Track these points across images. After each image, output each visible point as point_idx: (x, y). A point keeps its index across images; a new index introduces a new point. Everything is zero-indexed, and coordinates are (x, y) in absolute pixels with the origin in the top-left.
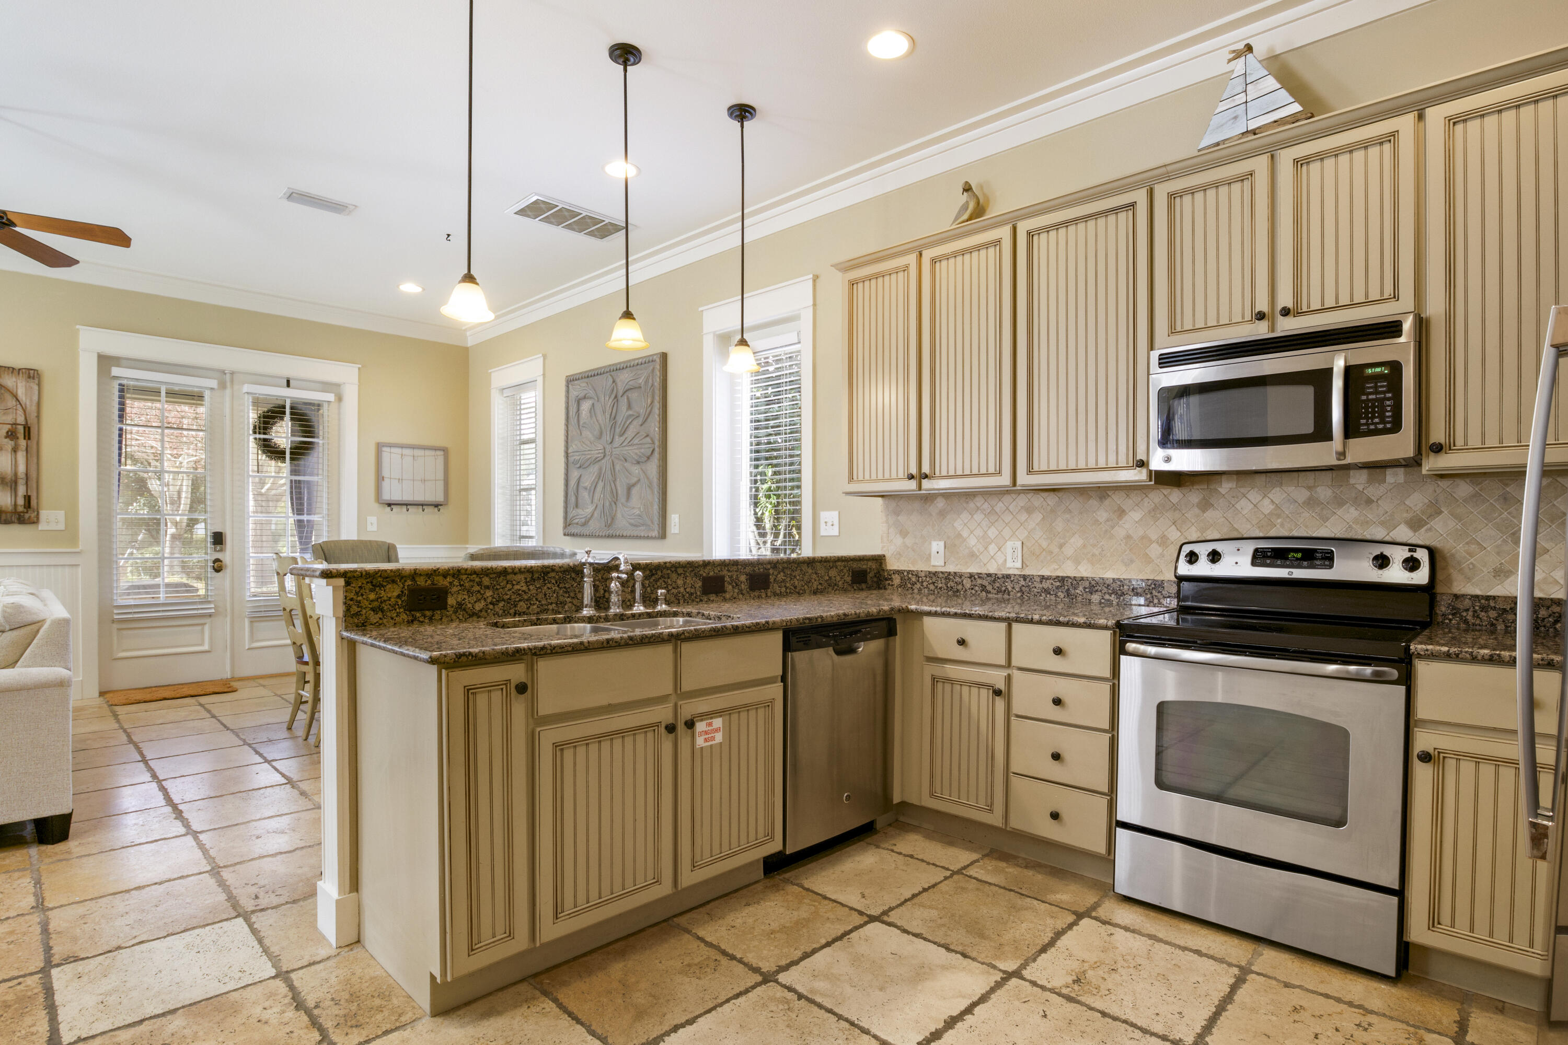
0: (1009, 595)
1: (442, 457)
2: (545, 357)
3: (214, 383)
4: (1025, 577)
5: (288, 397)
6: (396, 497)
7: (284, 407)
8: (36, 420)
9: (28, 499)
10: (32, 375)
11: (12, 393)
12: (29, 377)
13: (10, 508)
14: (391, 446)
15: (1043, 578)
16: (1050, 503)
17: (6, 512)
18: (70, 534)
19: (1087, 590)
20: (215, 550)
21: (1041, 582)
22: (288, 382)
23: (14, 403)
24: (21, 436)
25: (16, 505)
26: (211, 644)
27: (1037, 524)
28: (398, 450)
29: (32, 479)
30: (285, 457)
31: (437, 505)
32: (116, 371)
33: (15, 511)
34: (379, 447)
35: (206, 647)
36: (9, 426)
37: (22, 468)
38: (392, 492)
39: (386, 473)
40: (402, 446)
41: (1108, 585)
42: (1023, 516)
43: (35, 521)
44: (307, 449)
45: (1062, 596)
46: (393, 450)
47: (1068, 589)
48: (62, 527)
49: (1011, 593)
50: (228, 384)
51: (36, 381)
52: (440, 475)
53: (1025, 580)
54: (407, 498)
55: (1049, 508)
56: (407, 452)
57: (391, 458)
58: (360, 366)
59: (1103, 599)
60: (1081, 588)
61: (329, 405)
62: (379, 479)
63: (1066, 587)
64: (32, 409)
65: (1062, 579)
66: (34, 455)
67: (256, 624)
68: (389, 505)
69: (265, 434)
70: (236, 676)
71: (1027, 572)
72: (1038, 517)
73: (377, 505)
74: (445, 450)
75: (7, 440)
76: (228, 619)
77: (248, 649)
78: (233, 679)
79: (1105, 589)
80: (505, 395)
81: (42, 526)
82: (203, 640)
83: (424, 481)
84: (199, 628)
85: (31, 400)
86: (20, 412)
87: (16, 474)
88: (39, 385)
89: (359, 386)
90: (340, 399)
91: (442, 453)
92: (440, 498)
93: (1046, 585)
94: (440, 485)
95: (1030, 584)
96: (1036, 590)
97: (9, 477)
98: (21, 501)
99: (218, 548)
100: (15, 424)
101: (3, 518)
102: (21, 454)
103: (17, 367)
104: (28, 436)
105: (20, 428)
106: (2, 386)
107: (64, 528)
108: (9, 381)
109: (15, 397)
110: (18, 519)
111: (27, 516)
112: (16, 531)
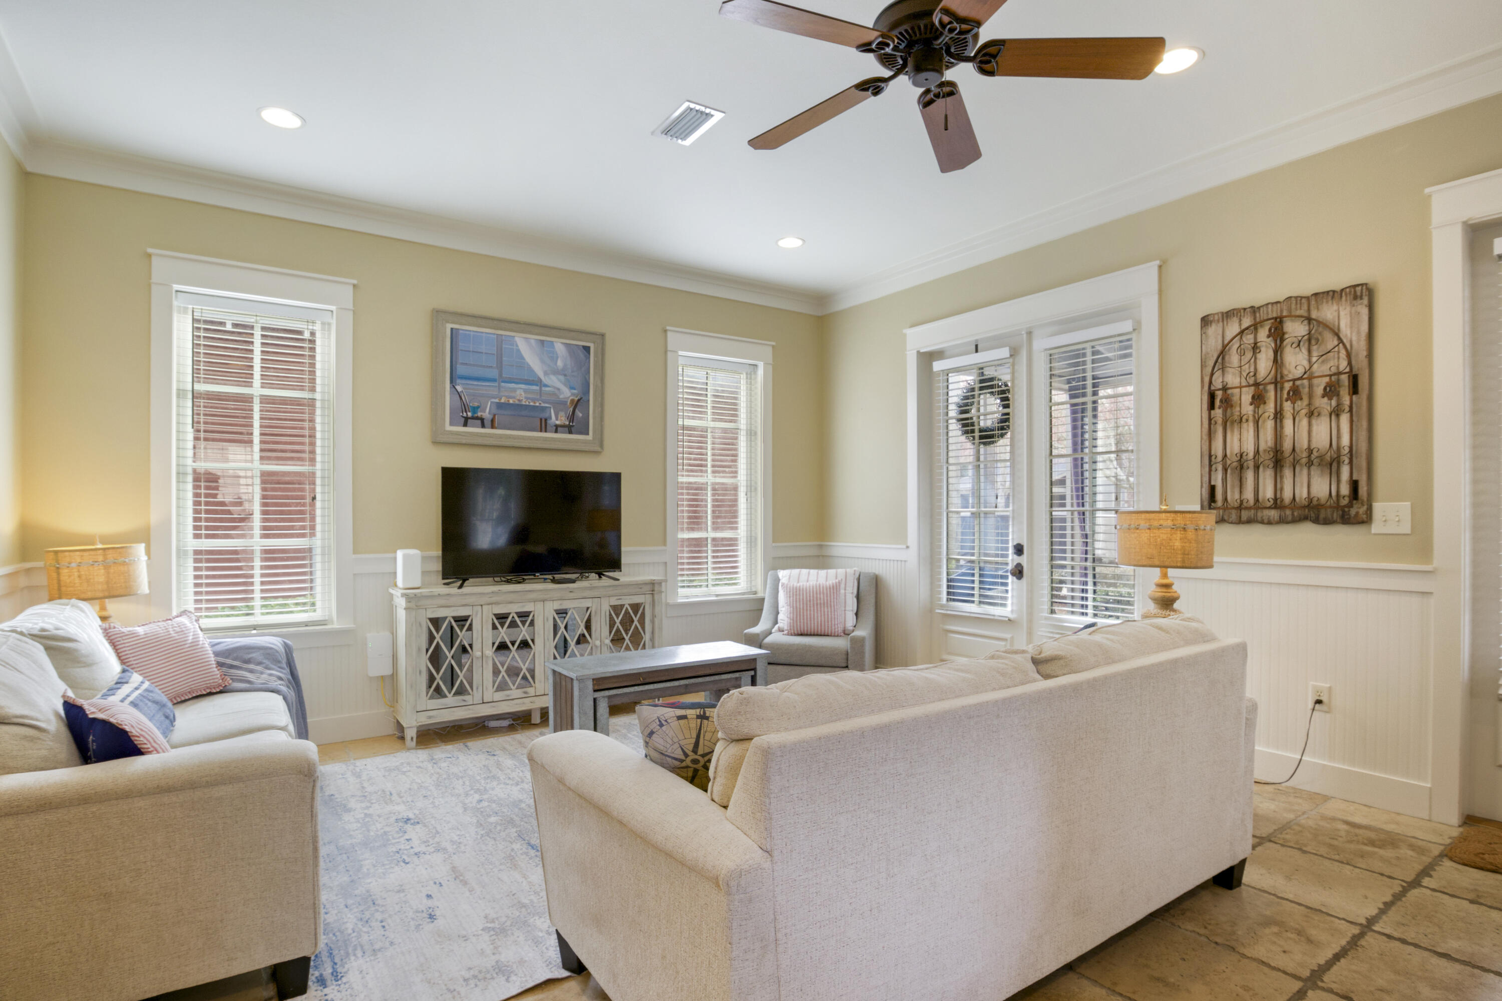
8: (1365, 363)
9: (1355, 486)
10: (1359, 293)
11: (1332, 329)
12: (1355, 298)
13: (1330, 500)
17: (1326, 507)
18: (1418, 540)
23: (1335, 344)
24: (1345, 389)
25: (1338, 495)
29: (1360, 455)
32: (1500, 246)
33: (1337, 506)
36: (1327, 379)
37: (1345, 441)
43: (1366, 520)
48: (1406, 528)
51: (1365, 301)
64: (1360, 347)
66: (1363, 414)
75: (1327, 399)
81: (1377, 527)
85: (1359, 333)
86: (1343, 354)
87: (1338, 449)
88: (1370, 305)
97: (1329, 454)
98: (1345, 490)
100: (1339, 373)
101: (1322, 516)
102: (1345, 419)
103: (1338, 288)
104: (1355, 388)
105: (1345, 378)
106: (1319, 323)
107: (1409, 532)
108: (1328, 312)
109: (1337, 334)
110: (1343, 517)
111: (1353, 512)
112: (1340, 534)
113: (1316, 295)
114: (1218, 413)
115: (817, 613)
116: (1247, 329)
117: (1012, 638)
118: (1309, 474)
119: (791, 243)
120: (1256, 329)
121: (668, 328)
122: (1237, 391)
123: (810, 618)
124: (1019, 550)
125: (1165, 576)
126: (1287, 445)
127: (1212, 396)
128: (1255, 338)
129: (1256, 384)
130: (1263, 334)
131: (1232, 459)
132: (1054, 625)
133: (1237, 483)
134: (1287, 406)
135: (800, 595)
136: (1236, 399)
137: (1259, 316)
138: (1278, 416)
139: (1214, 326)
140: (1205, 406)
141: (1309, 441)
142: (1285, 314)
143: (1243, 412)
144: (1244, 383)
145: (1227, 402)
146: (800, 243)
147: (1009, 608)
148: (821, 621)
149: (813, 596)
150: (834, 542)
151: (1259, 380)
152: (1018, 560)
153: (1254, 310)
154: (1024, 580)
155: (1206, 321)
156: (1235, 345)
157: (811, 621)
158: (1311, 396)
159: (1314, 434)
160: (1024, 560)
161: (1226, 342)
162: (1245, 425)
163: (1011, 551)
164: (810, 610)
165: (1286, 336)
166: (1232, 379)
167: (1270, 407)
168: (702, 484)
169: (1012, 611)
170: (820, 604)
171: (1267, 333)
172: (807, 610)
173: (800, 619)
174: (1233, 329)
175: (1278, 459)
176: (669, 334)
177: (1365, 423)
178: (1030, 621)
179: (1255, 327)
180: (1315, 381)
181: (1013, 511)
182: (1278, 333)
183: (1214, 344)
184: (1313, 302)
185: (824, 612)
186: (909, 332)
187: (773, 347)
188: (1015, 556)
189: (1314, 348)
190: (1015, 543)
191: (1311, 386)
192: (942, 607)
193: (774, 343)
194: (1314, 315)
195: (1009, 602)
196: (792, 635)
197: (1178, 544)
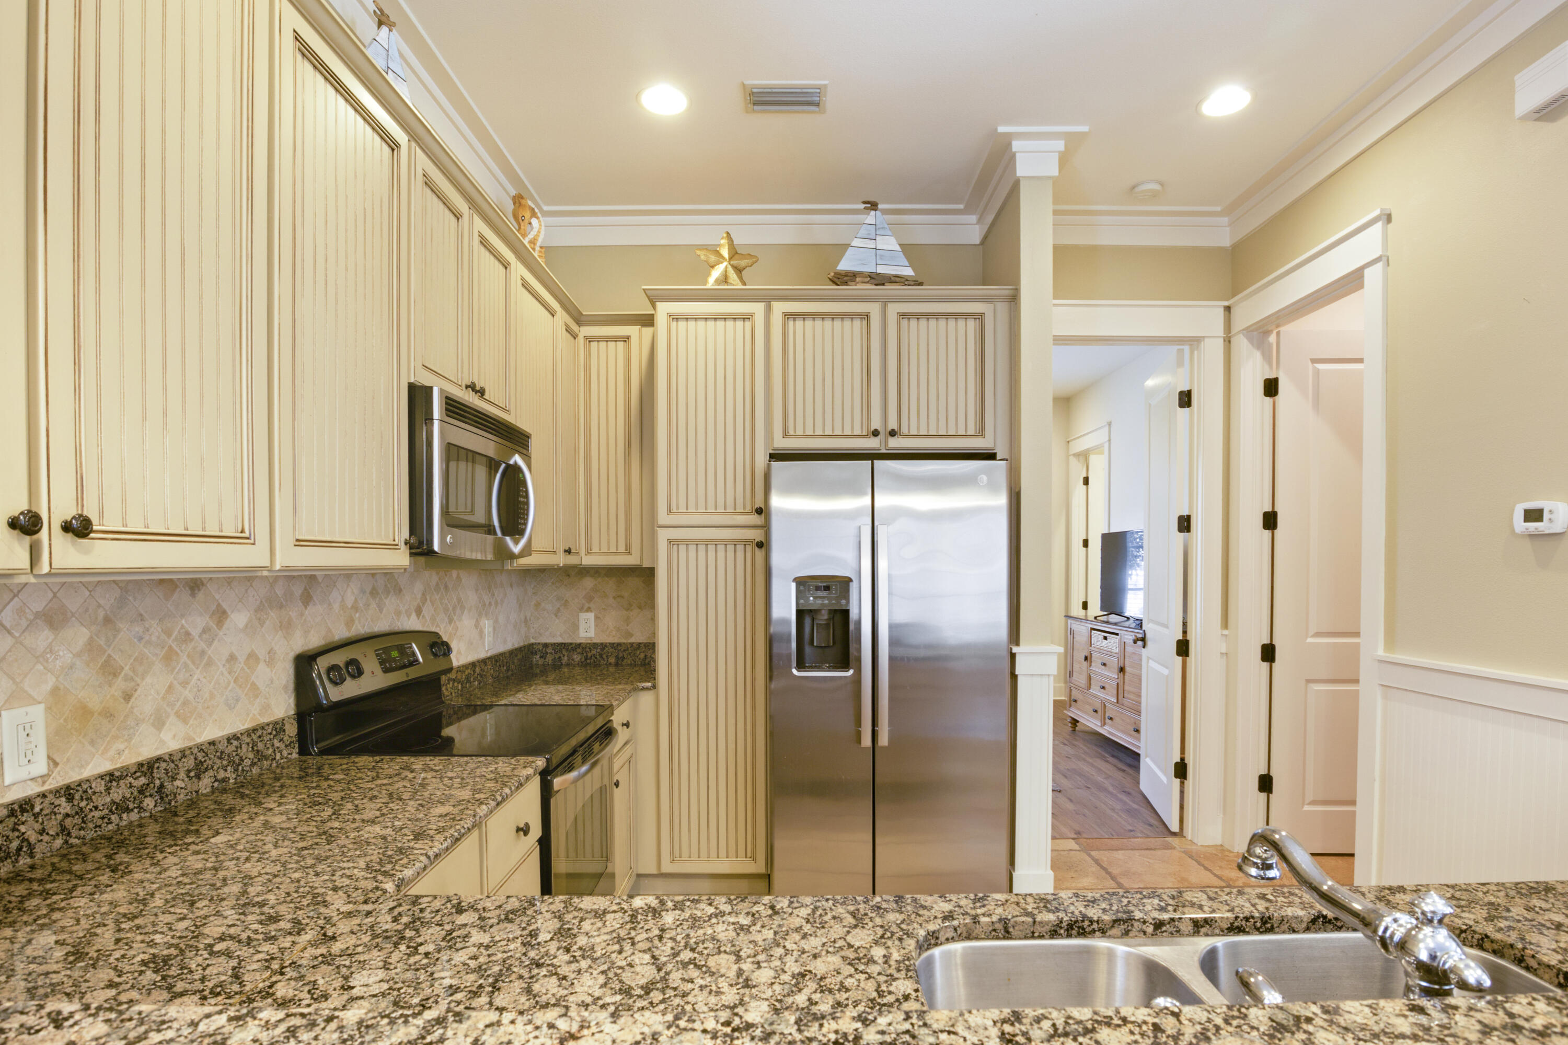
0: (32, 856)
4: (68, 792)
15: (111, 778)
16: (102, 602)
19: (192, 774)
21: (108, 789)
27: (78, 655)
41: (222, 752)
42: (42, 638)
45: (152, 805)
47: (162, 786)
49: (38, 849)
53: (70, 798)
55: (101, 614)
59: (216, 780)
60: (182, 775)
63: (157, 782)
65: (148, 767)
71: (73, 776)
72: (79, 635)
79: (218, 761)
93: (117, 794)
95: (83, 804)
96: (97, 814)
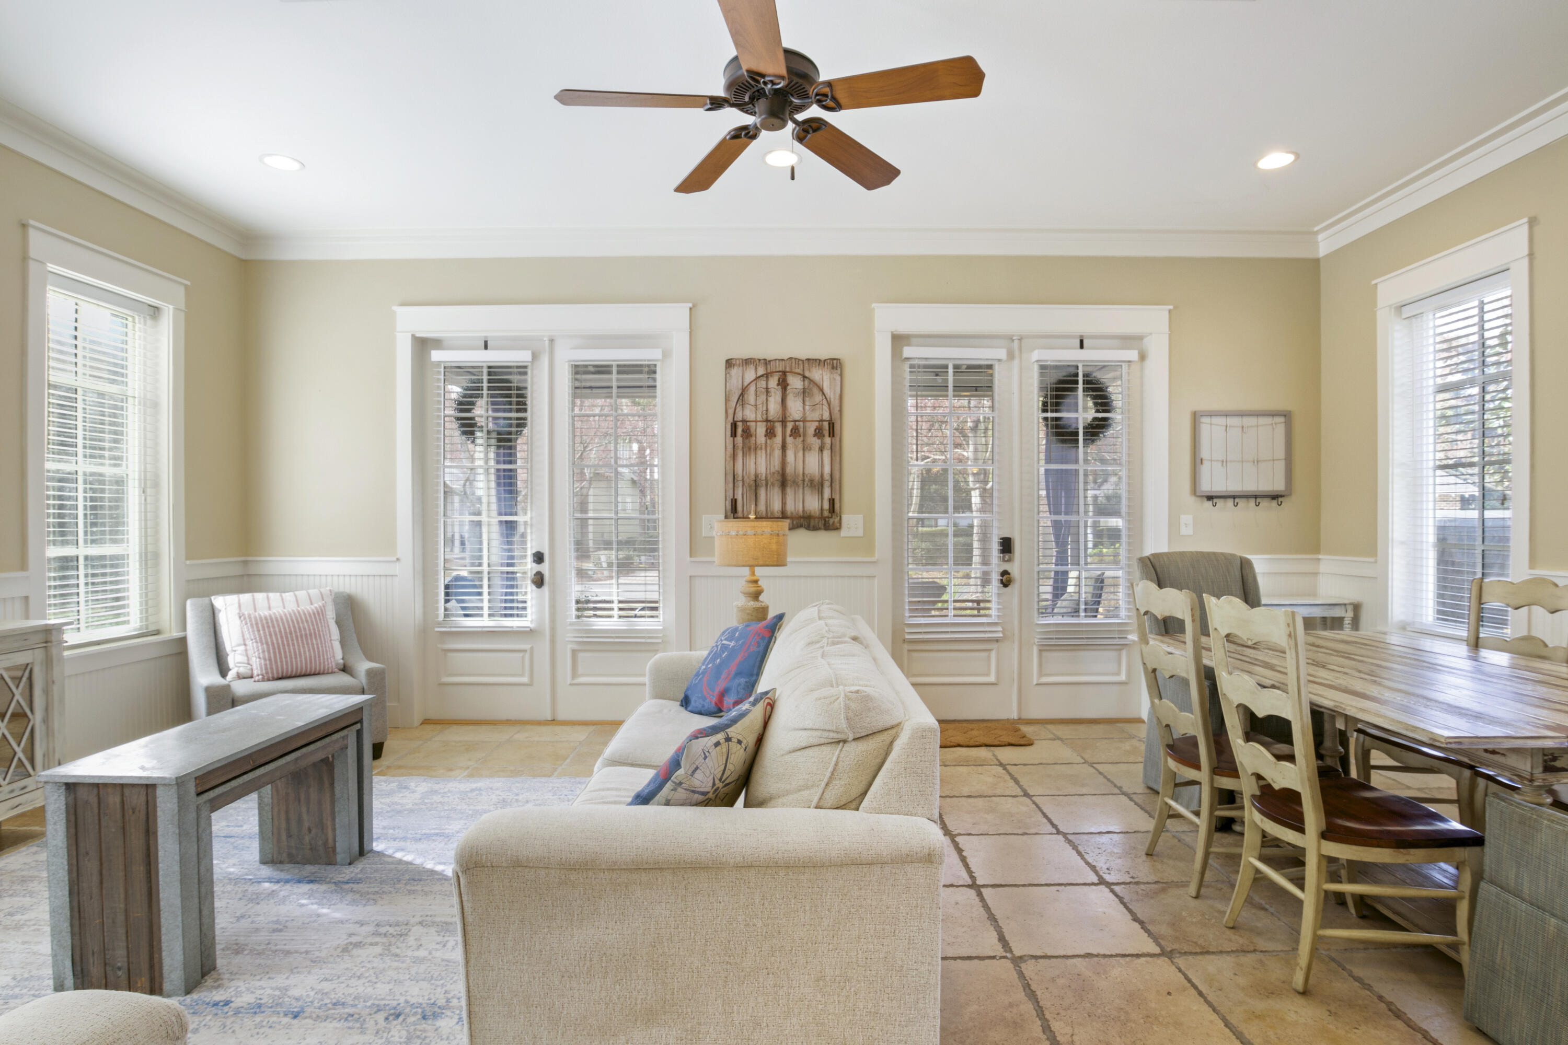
1: (1283, 425)
2: (1532, 222)
3: (1002, 353)
5: (1081, 361)
6: (1219, 487)
7: (1077, 375)
8: (838, 415)
9: (832, 501)
10: (835, 364)
11: (818, 387)
12: (833, 368)
13: (817, 513)
14: (1211, 414)
17: (815, 518)
18: (866, 543)
20: (1004, 561)
22: (1082, 342)
23: (820, 398)
24: (826, 433)
25: (822, 509)
26: (998, 677)
28: (1221, 421)
29: (836, 481)
30: (1077, 440)
31: (1275, 497)
32: (908, 352)
33: (822, 517)
34: (1196, 417)
35: (992, 678)
36: (817, 424)
37: (827, 470)
38: (1213, 481)
39: (1205, 453)
40: (1226, 414)
43: (837, 528)
44: (1103, 427)
46: (1215, 420)
48: (860, 533)
50: (1017, 353)
51: (839, 371)
52: (1280, 453)
54: (1234, 487)
56: (1234, 421)
57: (1211, 431)
58: (1171, 307)
61: (1129, 366)
62: (1196, 461)
64: (835, 403)
66: (836, 452)
67: (1044, 654)
68: (1210, 498)
69: (1056, 411)
70: (1024, 716)
73: (1193, 498)
74: (1287, 416)
75: (815, 438)
76: (1016, 646)
77: (1037, 684)
78: (1021, 721)
80: (1404, 316)
81: (844, 532)
82: (989, 669)
83: (1257, 462)
84: (985, 654)
85: (835, 394)
86: (826, 408)
87: (822, 476)
88: (841, 375)
89: (1170, 335)
90: (1143, 357)
91: (1282, 419)
92: (1279, 485)
94: (1281, 466)
97: (817, 479)
98: (826, 506)
99: (1007, 557)
100: (822, 421)
101: (812, 523)
102: (827, 453)
103: (823, 358)
104: (832, 433)
105: (826, 425)
106: (811, 380)
107: (861, 535)
108: (816, 374)
109: (822, 390)
110: (825, 525)
111: (831, 521)
112: (822, 537)
113: (808, 360)
114: (739, 439)
115: (304, 647)
116: (762, 376)
117: (532, 648)
118: (803, 493)
119: (282, 163)
120: (767, 377)
121: (32, 222)
122: (753, 424)
123: (291, 655)
124: (539, 558)
125: (753, 573)
126: (790, 470)
127: (734, 426)
128: (767, 384)
129: (767, 421)
130: (773, 382)
131: (750, 480)
132: (579, 630)
133: (753, 497)
134: (789, 440)
135: (274, 627)
136: (753, 430)
137: (772, 368)
138: (784, 447)
139: (736, 368)
140: (729, 433)
141: (804, 468)
142: (788, 369)
143: (758, 442)
144: (759, 418)
145: (747, 433)
146: (297, 166)
147: (529, 618)
148: (310, 657)
149: (294, 627)
150: (264, 556)
151: (770, 418)
152: (537, 568)
153: (766, 362)
154: (546, 588)
155: (729, 363)
156: (752, 389)
157: (296, 658)
158: (805, 435)
159: (807, 462)
160: (545, 568)
161: (746, 384)
162: (759, 452)
163: (530, 559)
164: (293, 645)
165: (789, 387)
166: (750, 414)
167: (778, 439)
168: (69, 473)
169: (531, 622)
170: (306, 635)
171: (776, 382)
172: (288, 645)
173: (281, 658)
174: (750, 375)
175: (784, 482)
176: (33, 234)
177: (838, 459)
178: (553, 629)
179: (767, 376)
180: (808, 424)
181: (531, 518)
182: (783, 384)
183: (736, 384)
184: (806, 365)
185: (313, 644)
186: (400, 311)
187: (186, 286)
188: (534, 565)
189: (807, 399)
190: (534, 551)
191: (804, 427)
192: (440, 624)
193: (188, 283)
194: (807, 374)
195: (529, 611)
196: (269, 680)
197: (774, 547)
